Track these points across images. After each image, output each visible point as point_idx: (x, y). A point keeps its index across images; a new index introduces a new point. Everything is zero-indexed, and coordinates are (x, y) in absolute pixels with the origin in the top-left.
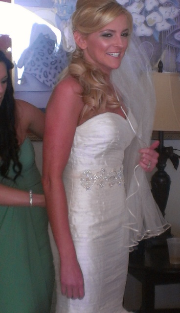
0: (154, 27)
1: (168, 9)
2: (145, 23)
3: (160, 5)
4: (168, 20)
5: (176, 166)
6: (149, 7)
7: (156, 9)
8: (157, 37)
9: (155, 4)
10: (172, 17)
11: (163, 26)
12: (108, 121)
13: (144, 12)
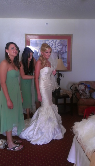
0: (57, 50)
1: (60, 46)
2: (55, 49)
3: (58, 46)
4: (60, 49)
5: (61, 76)
6: (56, 46)
7: (57, 46)
8: (58, 52)
9: (57, 45)
10: (60, 48)
11: (59, 50)
12: (47, 68)
13: (55, 47)
